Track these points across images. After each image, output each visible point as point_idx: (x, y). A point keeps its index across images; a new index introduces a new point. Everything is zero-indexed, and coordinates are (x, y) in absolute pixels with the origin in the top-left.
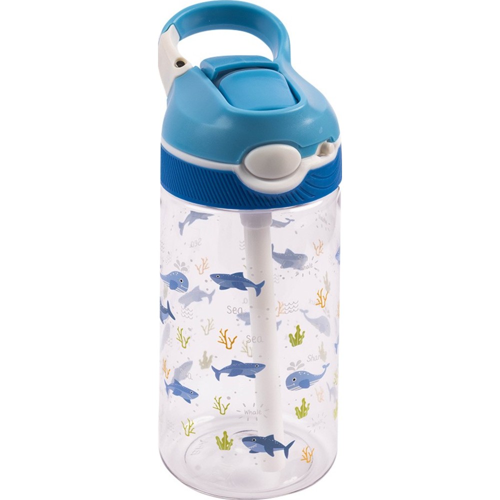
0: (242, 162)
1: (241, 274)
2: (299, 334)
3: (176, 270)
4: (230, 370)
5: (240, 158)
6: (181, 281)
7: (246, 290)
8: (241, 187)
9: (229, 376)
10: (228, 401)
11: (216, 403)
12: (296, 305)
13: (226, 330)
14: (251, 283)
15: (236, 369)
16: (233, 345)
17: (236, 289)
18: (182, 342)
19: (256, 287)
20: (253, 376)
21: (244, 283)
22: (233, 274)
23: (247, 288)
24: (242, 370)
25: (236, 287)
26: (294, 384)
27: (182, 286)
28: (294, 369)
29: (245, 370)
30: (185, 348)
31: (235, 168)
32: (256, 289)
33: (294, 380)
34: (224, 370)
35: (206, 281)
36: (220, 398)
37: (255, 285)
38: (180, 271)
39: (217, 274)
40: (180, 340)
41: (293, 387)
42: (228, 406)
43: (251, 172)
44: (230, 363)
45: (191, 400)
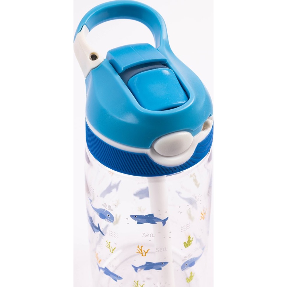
0: (152, 147)
1: (152, 215)
2: (190, 240)
3: (104, 208)
4: (145, 267)
5: (151, 145)
6: (108, 216)
7: (156, 223)
8: (152, 163)
9: (144, 270)
10: (144, 283)
11: (135, 283)
12: (188, 226)
13: (142, 246)
14: (159, 219)
15: (149, 266)
16: (147, 254)
17: (149, 223)
18: (110, 249)
19: (163, 221)
20: (161, 269)
21: (154, 220)
22: (147, 215)
23: (156, 222)
24: (153, 267)
25: (148, 222)
26: (186, 267)
27: (109, 219)
28: (186, 259)
29: (154, 266)
30: (112, 252)
31: (147, 151)
32: (162, 222)
33: (186, 265)
34: (141, 267)
35: (127, 219)
36: (137, 282)
37: (161, 220)
38: (107, 210)
39: (135, 215)
40: (108, 248)
41: (186, 268)
42: (143, 286)
43: (159, 153)
44: (145, 263)
45: (117, 280)
